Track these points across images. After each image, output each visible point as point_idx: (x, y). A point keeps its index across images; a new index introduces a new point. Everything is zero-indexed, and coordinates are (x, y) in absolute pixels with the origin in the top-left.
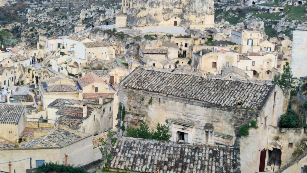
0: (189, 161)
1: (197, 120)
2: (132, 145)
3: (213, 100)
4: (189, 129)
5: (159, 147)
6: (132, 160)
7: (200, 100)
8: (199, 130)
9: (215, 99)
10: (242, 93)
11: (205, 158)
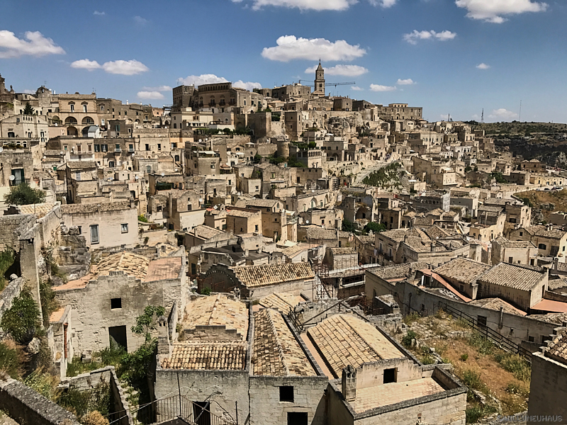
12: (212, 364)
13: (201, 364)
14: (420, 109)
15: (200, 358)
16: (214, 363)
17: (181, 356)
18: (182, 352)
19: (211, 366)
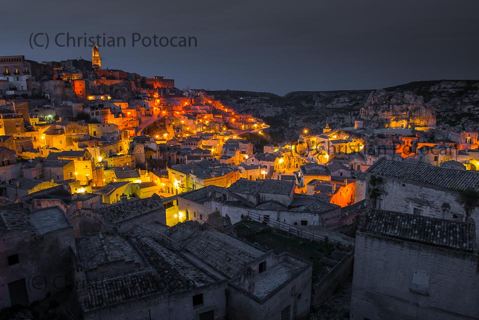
0: (430, 230)
1: (432, 200)
2: (383, 215)
3: (446, 185)
4: (424, 207)
5: (404, 218)
6: (383, 226)
7: (435, 185)
8: (433, 208)
9: (448, 185)
10: (472, 181)
11: (444, 229)
12: (130, 293)
13: (120, 296)
14: (173, 81)
15: (118, 292)
16: (131, 292)
17: (99, 294)
18: (99, 290)
19: (130, 295)
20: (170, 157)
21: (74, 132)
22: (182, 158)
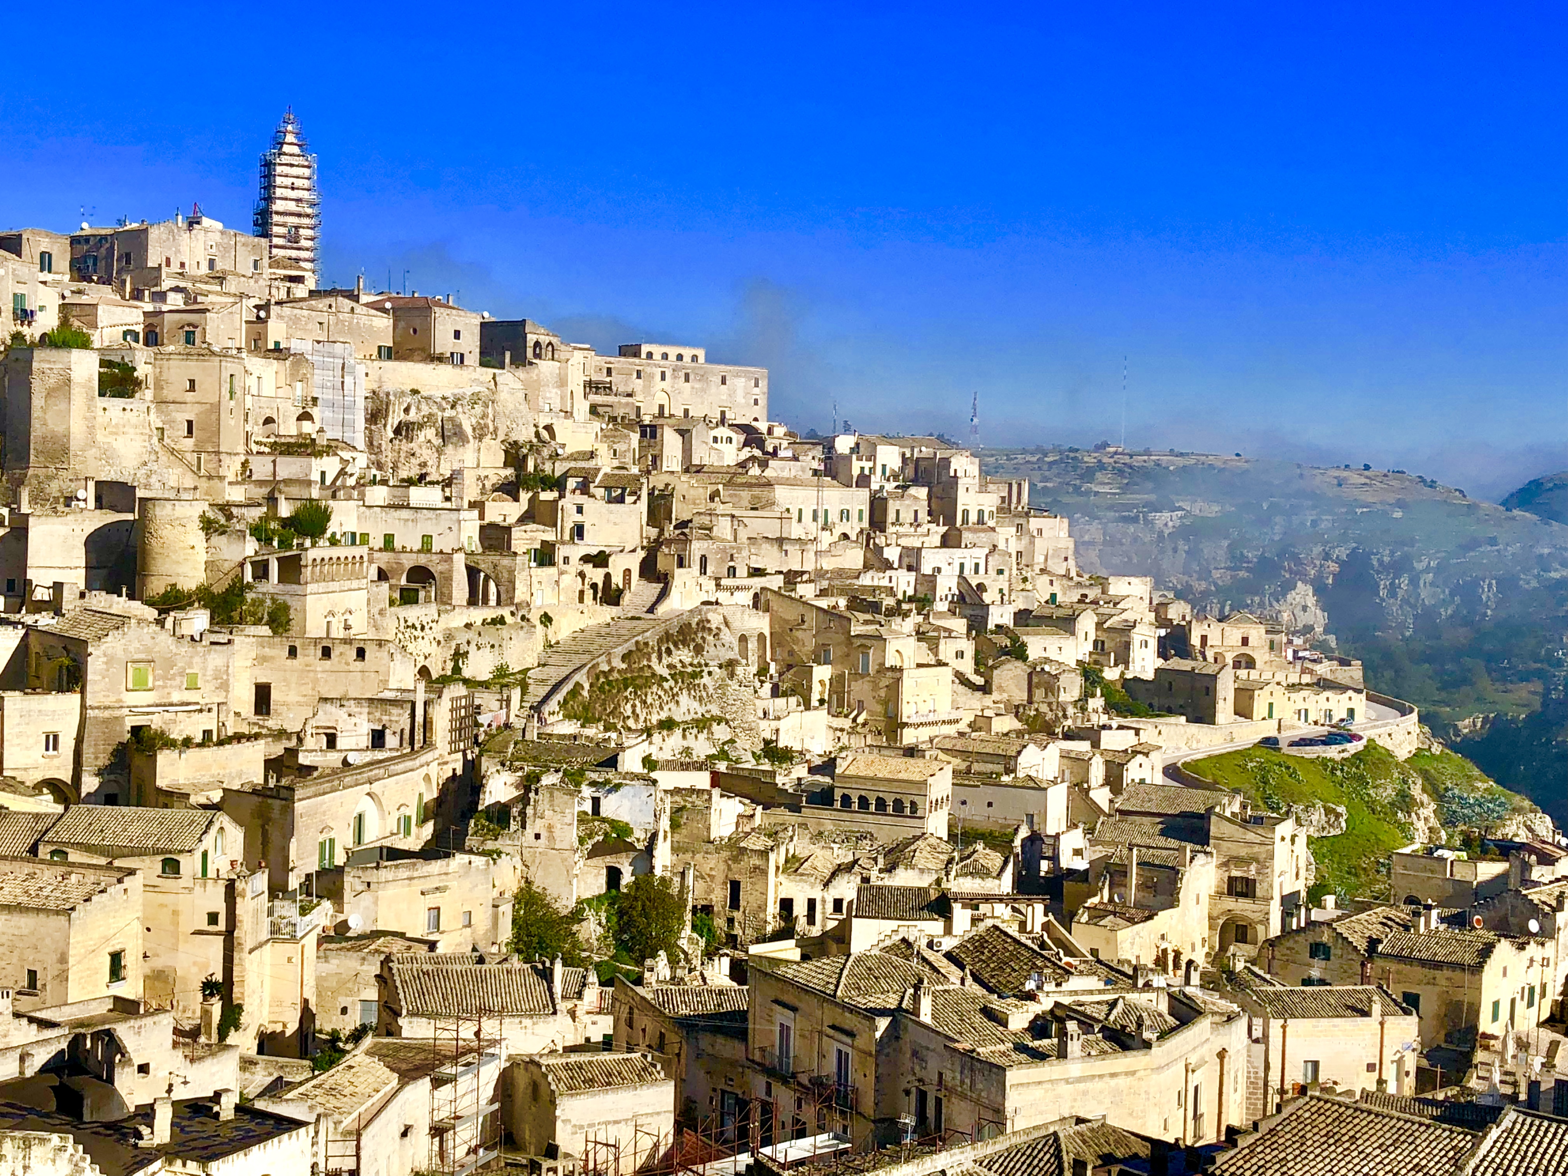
20: (735, 887)
21: (140, 686)
22: (817, 893)
